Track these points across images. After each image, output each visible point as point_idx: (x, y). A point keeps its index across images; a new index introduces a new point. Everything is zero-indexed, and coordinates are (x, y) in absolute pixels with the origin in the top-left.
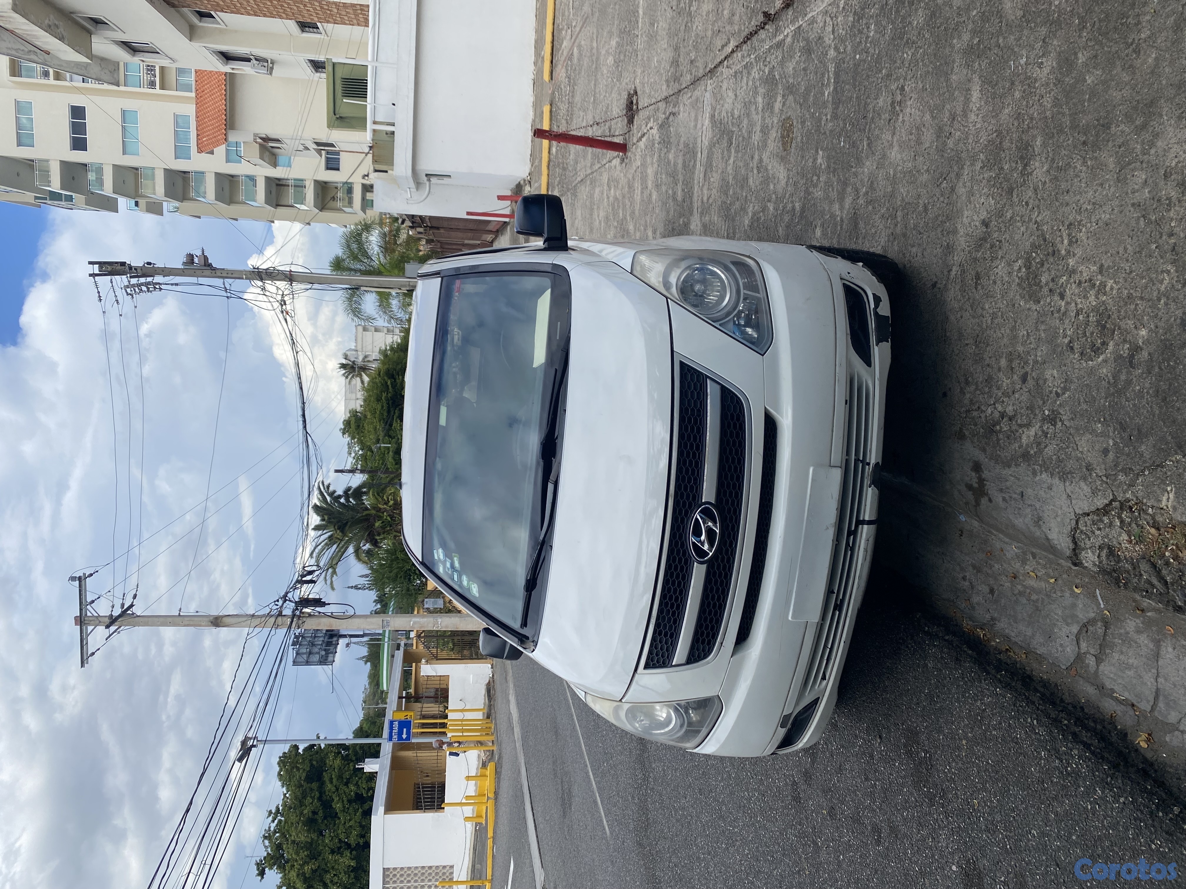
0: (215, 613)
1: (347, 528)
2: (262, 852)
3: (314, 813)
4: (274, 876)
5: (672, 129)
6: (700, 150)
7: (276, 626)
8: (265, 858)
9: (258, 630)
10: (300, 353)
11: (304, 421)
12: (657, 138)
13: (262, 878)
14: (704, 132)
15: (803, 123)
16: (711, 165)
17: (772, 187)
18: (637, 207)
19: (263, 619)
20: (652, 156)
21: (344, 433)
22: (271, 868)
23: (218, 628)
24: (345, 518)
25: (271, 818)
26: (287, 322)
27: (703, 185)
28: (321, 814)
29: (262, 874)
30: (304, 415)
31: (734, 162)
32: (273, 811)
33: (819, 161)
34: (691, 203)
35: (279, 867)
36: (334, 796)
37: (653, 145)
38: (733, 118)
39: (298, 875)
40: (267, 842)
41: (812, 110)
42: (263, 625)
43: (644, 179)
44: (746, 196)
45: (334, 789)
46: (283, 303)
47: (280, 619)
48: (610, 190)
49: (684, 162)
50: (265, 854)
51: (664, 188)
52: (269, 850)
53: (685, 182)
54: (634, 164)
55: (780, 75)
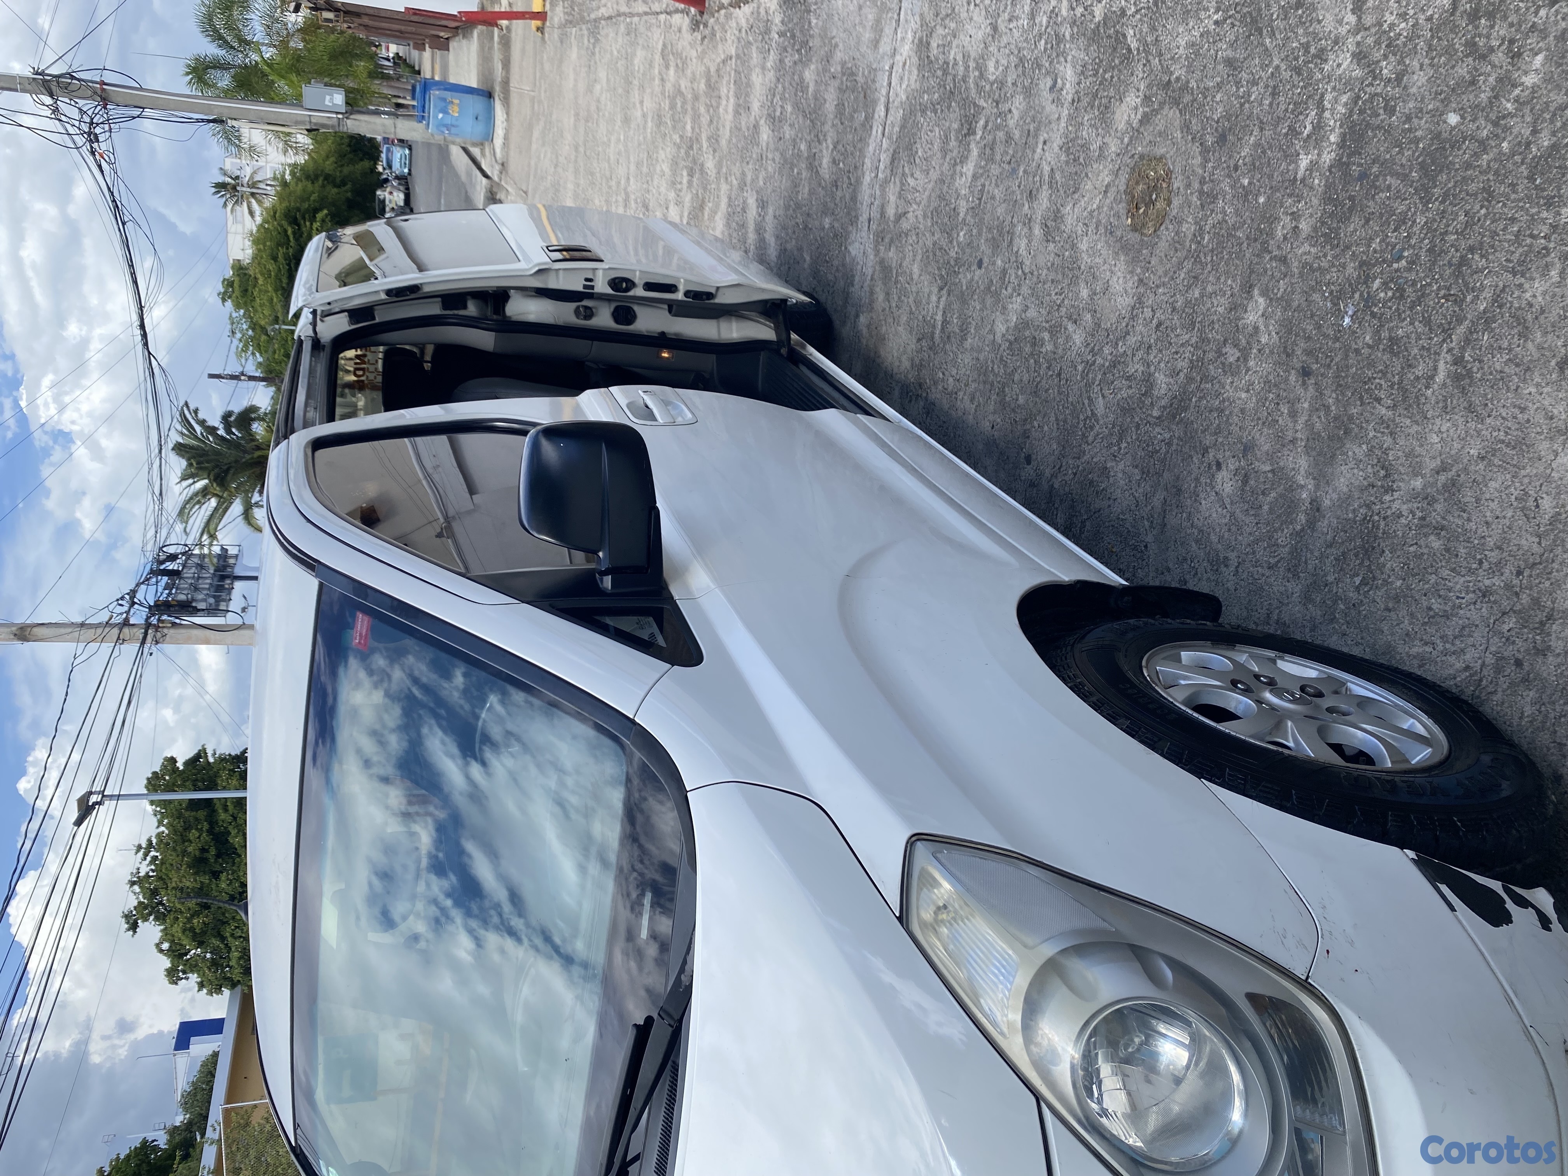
0: (20, 620)
1: (229, 477)
2: (131, 900)
3: (203, 850)
4: (151, 930)
5: (814, 21)
6: (883, 100)
7: (121, 641)
8: (135, 908)
9: (94, 646)
10: (129, 225)
11: (144, 336)
12: (777, 19)
13: (135, 932)
14: (898, 68)
15: (1209, 198)
16: (910, 148)
17: (1085, 293)
18: (725, 134)
19: (99, 631)
20: (765, 52)
21: (224, 300)
22: (146, 920)
23: (26, 644)
24: (225, 461)
25: (141, 854)
26: (102, 172)
27: (886, 181)
28: (213, 851)
29: (134, 927)
30: (142, 326)
31: (975, 177)
32: (144, 846)
33: (1252, 317)
34: (854, 199)
35: (156, 919)
36: (230, 828)
37: (768, 31)
38: (981, 76)
39: (184, 931)
40: (136, 888)
41: (1246, 182)
42: (100, 639)
43: (743, 88)
44: (1004, 272)
45: (229, 819)
46: (93, 138)
47: (126, 630)
48: (667, 67)
49: (840, 106)
50: (135, 903)
51: (788, 132)
52: (141, 897)
53: (840, 147)
54: (720, 46)
55: (1142, 41)
